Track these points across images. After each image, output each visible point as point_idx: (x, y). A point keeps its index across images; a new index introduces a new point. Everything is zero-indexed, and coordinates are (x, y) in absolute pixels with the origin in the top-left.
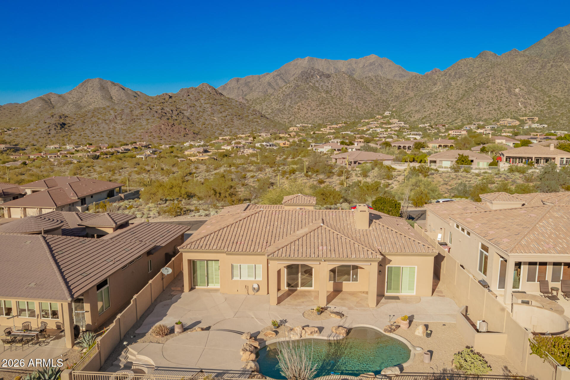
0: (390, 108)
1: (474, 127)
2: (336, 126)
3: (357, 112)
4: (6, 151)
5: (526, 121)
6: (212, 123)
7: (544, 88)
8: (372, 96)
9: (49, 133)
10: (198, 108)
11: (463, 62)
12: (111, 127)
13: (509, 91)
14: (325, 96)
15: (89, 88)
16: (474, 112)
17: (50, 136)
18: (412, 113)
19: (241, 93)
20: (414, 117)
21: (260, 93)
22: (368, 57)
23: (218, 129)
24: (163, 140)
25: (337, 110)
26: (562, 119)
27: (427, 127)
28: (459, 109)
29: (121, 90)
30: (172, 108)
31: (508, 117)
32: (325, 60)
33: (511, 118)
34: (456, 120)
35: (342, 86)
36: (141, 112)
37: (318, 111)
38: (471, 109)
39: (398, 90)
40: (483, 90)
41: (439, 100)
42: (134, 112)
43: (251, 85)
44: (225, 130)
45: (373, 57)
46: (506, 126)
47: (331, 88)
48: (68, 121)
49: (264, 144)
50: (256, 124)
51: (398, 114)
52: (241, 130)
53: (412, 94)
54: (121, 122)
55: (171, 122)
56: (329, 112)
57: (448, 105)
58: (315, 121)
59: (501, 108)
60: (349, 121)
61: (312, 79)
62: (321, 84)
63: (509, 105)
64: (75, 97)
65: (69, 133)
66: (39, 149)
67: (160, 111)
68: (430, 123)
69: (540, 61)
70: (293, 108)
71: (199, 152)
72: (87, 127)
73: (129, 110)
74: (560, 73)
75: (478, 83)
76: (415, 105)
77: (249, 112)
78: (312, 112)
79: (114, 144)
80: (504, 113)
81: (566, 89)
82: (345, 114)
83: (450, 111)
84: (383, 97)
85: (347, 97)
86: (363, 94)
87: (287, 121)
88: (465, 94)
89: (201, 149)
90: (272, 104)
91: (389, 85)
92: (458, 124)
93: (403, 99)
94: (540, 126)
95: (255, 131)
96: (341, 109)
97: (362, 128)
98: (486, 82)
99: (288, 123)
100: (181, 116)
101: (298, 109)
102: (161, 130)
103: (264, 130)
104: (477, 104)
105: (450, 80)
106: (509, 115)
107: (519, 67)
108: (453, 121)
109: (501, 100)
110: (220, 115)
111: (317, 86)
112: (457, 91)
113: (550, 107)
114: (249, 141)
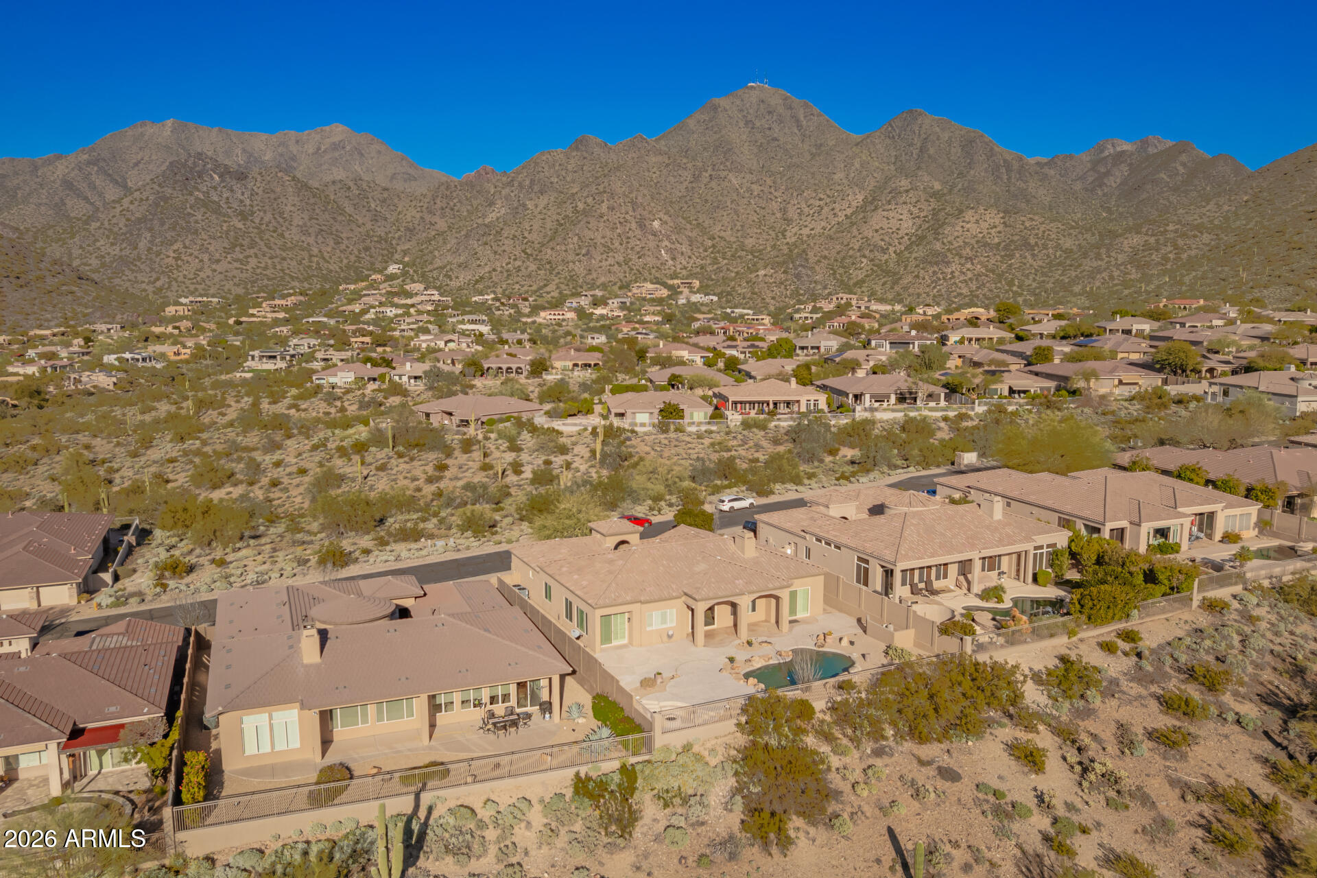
0: (397, 256)
1: (587, 302)
2: (283, 302)
3: (324, 265)
5: (679, 287)
7: (701, 221)
8: (353, 226)
11: (544, 158)
13: (641, 225)
14: (240, 225)
16: (579, 269)
18: (451, 269)
20: (457, 277)
22: (327, 128)
25: (276, 260)
26: (740, 285)
27: (490, 302)
28: (549, 263)
31: (645, 280)
32: (220, 130)
33: (652, 283)
34: (546, 285)
35: (280, 201)
37: (229, 263)
38: (574, 263)
39: (412, 214)
40: (593, 223)
41: (506, 242)
43: (9, 184)
45: (338, 131)
46: (644, 299)
47: (252, 206)
49: (125, 355)
50: (69, 298)
51: (419, 269)
52: (31, 317)
53: (442, 225)
56: (258, 267)
57: (526, 253)
58: (226, 289)
59: (631, 260)
60: (310, 289)
61: (199, 181)
62: (225, 195)
63: (644, 255)
68: (494, 292)
69: (689, 165)
70: (162, 256)
74: (725, 192)
75: (581, 206)
76: (456, 252)
77: (42, 265)
78: (214, 266)
80: (638, 271)
81: (739, 224)
82: (296, 271)
83: (532, 265)
84: (377, 229)
85: (294, 230)
86: (332, 221)
87: (150, 289)
88: (557, 229)
90: (98, 244)
91: (388, 202)
92: (552, 294)
93: (424, 235)
94: (706, 299)
95: (72, 319)
96: (284, 259)
97: (350, 308)
98: (598, 206)
99: (154, 293)
101: (177, 259)
103: (98, 314)
104: (584, 251)
105: (522, 196)
106: (646, 274)
107: (654, 176)
108: (541, 288)
109: (628, 243)
111: (216, 198)
112: (541, 221)
113: (716, 258)
114: (77, 348)
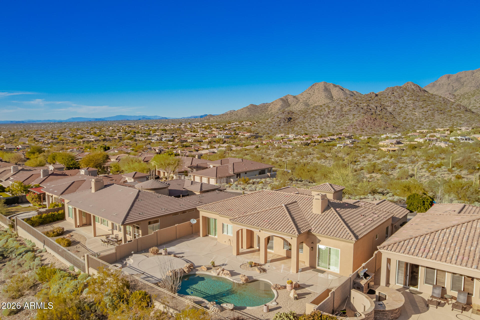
4: (250, 137)
6: (412, 117)
9: (280, 125)
10: (401, 105)
12: (325, 121)
15: (315, 90)
17: (280, 127)
19: (451, 89)
21: (472, 88)
23: (418, 123)
24: (365, 132)
29: (341, 90)
30: (376, 104)
36: (350, 109)
42: (343, 109)
43: (462, 80)
44: (425, 124)
48: (294, 116)
49: (460, 137)
50: (458, 118)
52: (441, 124)
54: (333, 117)
55: (374, 116)
64: (305, 97)
65: (293, 125)
66: (271, 137)
67: (365, 108)
71: (392, 144)
72: (307, 121)
73: (340, 107)
77: (452, 106)
79: (324, 135)
89: (394, 141)
95: (455, 125)
100: (384, 111)
102: (364, 124)
103: (465, 124)
110: (422, 110)
114: (446, 135)
